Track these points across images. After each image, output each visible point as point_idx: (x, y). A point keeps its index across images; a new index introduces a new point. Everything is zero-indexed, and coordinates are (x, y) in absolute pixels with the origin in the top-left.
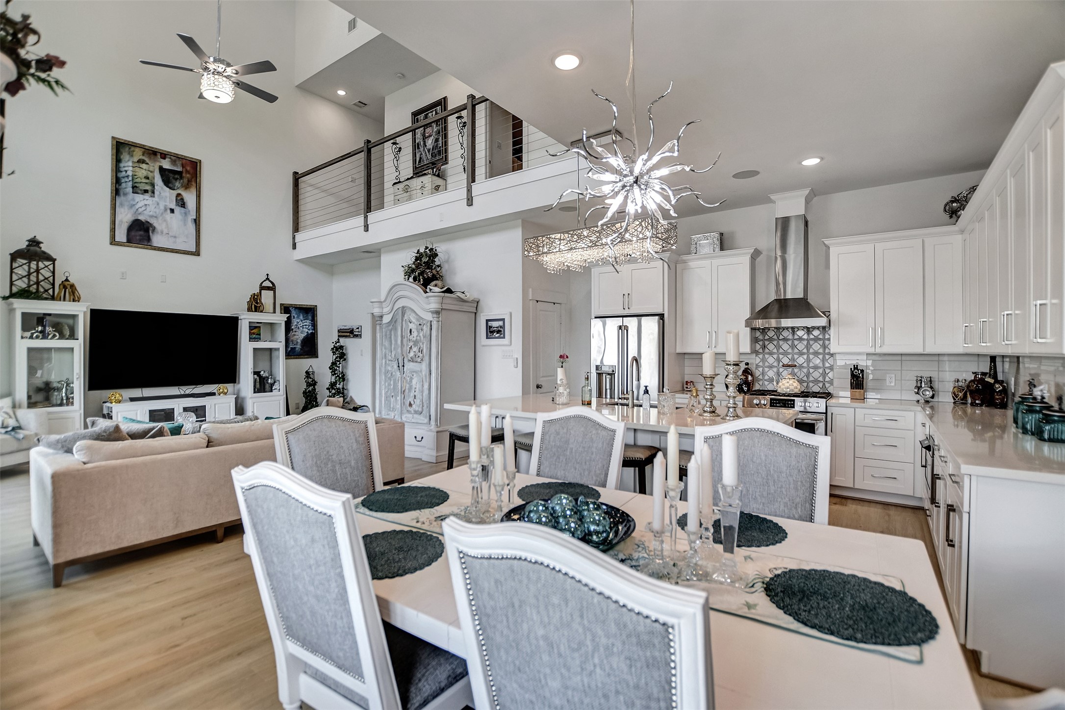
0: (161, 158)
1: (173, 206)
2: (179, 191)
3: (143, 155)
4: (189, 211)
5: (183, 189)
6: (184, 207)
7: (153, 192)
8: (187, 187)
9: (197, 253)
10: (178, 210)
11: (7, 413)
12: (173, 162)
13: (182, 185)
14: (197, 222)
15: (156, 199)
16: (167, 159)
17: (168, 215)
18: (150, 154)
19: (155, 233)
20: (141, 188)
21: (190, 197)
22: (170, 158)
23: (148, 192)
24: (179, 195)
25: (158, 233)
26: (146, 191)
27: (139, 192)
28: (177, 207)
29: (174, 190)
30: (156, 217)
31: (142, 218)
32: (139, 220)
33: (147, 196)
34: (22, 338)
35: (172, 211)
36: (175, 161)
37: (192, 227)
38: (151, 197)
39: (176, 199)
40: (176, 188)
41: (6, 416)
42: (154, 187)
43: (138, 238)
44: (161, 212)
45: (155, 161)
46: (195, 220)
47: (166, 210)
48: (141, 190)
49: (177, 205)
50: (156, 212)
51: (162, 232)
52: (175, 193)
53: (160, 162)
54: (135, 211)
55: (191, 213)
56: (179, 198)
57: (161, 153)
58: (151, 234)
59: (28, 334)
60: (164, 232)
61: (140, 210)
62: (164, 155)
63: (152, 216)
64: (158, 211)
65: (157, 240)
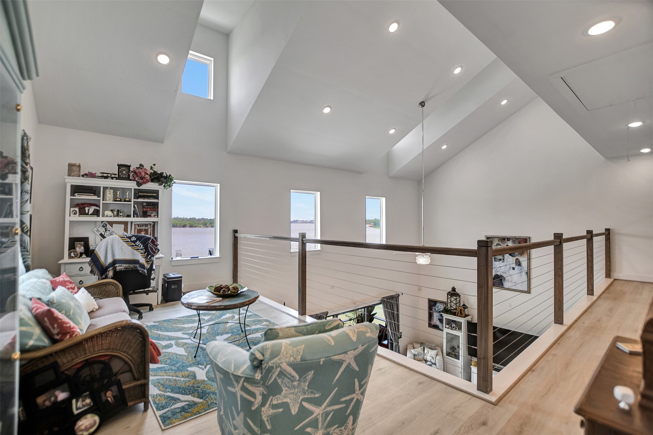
0: (507, 241)
1: (514, 266)
2: (517, 257)
3: (499, 241)
4: (523, 268)
5: (519, 255)
6: (520, 266)
7: (504, 260)
8: (521, 254)
9: (529, 292)
10: (517, 268)
11: (432, 357)
12: (514, 242)
13: (519, 253)
14: (528, 274)
15: (505, 263)
16: (510, 241)
17: (512, 272)
18: (502, 240)
19: (505, 281)
20: (498, 258)
21: (523, 260)
22: (512, 240)
23: (501, 260)
24: (517, 259)
25: (506, 281)
26: (500, 260)
27: (497, 260)
28: (516, 266)
29: (514, 257)
30: (505, 273)
31: (499, 274)
32: (497, 274)
33: (501, 262)
34: (446, 327)
35: (514, 268)
36: (515, 241)
37: (525, 278)
38: (503, 262)
39: (516, 262)
40: (515, 256)
41: (432, 358)
42: (504, 257)
43: (497, 283)
44: (508, 269)
45: (504, 243)
46: (527, 273)
47: (510, 268)
48: (498, 259)
49: (516, 265)
50: (505, 270)
51: (509, 281)
52: (515, 258)
53: (507, 243)
54: (495, 270)
55: (524, 269)
56: (517, 261)
57: (507, 238)
58: (503, 281)
59: (448, 326)
60: (510, 281)
61: (498, 269)
62: (509, 239)
63: (503, 272)
64: (506, 269)
65: (506, 284)
